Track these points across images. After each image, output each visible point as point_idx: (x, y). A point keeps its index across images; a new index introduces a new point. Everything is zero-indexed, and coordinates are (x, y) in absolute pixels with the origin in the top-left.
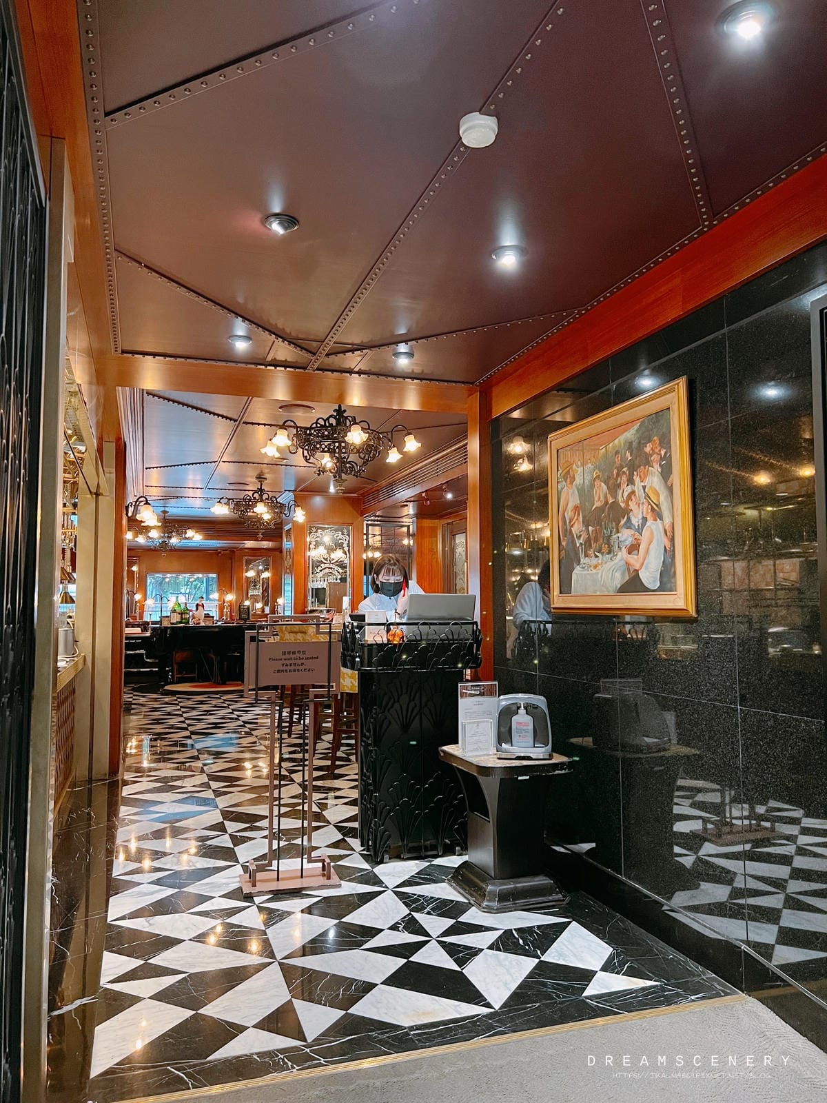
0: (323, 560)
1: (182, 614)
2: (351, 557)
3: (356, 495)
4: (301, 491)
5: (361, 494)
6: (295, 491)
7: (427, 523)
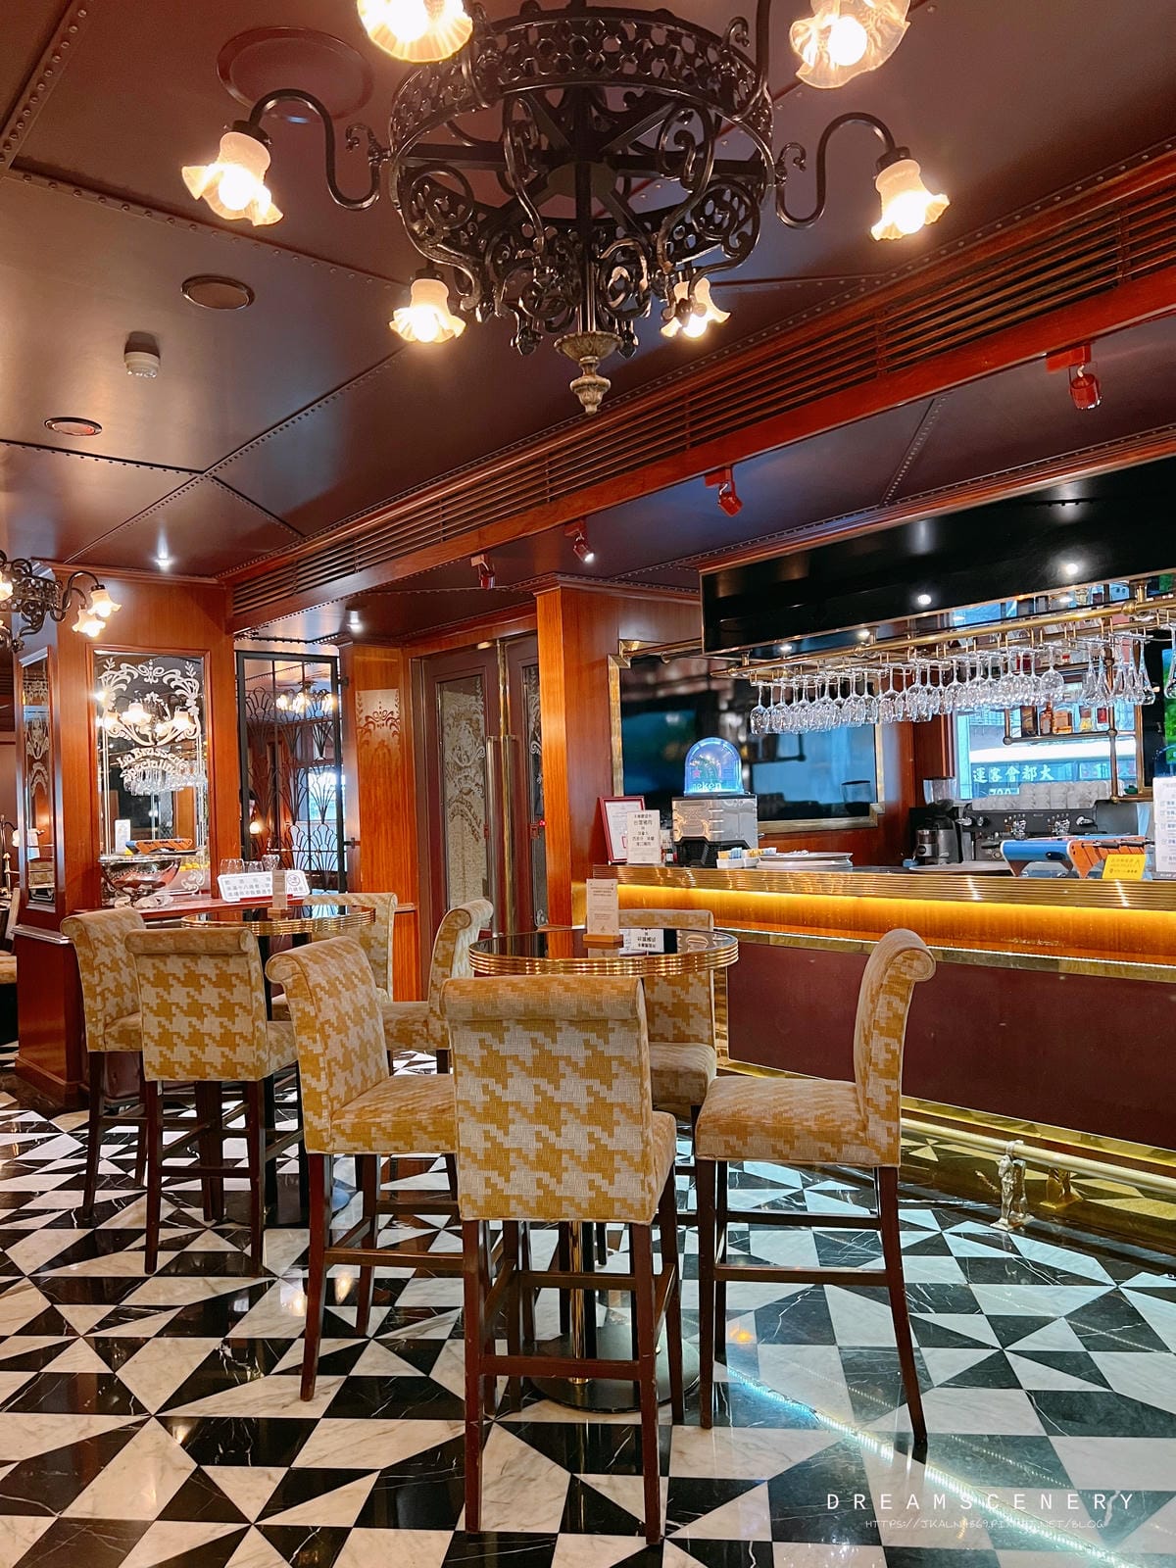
0: (139, 741)
2: (209, 730)
3: (214, 581)
4: (77, 563)
5: (225, 580)
6: (58, 560)
7: (376, 656)
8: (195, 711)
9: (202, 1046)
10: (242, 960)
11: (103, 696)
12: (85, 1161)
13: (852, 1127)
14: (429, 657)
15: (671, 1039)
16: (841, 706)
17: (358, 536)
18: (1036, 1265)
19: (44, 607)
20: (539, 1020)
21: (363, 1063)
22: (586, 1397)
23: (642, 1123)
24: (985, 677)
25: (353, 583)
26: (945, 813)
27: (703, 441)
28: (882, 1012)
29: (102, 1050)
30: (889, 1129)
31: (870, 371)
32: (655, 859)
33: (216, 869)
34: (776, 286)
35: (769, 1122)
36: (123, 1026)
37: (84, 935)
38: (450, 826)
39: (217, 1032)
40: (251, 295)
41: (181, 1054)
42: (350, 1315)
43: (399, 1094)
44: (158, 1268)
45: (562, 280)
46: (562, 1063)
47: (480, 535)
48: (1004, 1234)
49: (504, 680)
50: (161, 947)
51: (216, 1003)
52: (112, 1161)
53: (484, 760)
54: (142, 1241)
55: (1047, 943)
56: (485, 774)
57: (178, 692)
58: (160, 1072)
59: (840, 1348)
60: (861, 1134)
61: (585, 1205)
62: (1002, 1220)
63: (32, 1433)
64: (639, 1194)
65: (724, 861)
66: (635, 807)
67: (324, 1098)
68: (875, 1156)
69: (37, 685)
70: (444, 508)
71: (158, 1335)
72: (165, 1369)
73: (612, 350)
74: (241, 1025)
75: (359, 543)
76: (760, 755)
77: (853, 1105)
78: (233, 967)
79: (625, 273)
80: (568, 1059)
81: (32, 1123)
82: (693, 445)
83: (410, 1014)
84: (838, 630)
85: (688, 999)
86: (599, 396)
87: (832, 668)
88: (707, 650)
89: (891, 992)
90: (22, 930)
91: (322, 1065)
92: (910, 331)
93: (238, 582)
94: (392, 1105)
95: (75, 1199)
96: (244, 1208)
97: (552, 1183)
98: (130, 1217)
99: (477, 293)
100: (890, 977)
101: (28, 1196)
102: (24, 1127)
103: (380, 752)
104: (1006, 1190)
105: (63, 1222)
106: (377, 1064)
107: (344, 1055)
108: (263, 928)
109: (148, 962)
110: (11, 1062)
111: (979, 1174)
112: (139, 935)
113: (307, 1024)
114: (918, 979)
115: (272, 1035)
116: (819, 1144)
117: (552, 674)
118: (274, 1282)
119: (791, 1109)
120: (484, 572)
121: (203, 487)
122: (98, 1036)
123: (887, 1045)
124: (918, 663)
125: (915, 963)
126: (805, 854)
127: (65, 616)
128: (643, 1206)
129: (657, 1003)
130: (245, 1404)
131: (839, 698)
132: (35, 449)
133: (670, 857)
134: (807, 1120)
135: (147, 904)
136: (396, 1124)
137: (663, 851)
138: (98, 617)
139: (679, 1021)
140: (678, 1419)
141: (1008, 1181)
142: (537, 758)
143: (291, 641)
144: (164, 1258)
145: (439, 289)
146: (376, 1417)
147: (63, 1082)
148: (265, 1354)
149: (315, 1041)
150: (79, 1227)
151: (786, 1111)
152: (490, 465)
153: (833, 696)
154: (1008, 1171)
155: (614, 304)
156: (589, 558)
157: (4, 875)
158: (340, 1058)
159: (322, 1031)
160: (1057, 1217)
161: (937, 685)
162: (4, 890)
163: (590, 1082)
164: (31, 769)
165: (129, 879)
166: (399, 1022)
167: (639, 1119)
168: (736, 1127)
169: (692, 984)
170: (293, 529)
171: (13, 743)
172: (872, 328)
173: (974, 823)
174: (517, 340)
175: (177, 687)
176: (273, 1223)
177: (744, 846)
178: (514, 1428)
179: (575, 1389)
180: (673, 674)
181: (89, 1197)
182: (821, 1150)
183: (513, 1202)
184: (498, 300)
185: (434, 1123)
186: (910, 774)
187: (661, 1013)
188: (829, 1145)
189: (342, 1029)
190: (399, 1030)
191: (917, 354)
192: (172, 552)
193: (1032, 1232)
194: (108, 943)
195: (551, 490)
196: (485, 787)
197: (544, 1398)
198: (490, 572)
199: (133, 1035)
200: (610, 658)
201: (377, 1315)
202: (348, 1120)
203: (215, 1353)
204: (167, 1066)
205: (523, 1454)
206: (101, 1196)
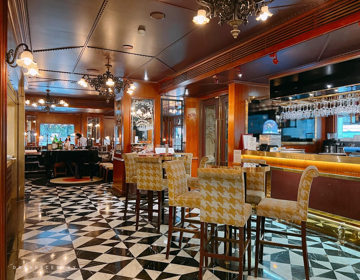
0: (140, 118)
1: (58, 144)
2: (154, 116)
3: (157, 82)
4: (128, 78)
5: (159, 82)
6: (124, 78)
7: (191, 100)
8: (152, 112)
9: (149, 183)
10: (158, 164)
11: (133, 109)
12: (124, 207)
13: (295, 211)
14: (204, 100)
15: (254, 189)
16: (304, 113)
17: (188, 72)
18: (346, 253)
19: (121, 87)
20: (219, 178)
21: (182, 188)
22: (229, 267)
23: (242, 204)
24: (343, 106)
25: (187, 83)
26: (333, 142)
27: (269, 47)
28: (304, 184)
29: (129, 183)
30: (305, 212)
31: (312, 27)
32: (255, 149)
33: (155, 147)
34: (288, 7)
35: (274, 208)
36: (133, 178)
37: (126, 158)
38: (206, 140)
39: (152, 180)
40: (165, 16)
41: (145, 184)
42: (177, 244)
43: (189, 195)
44: (138, 230)
45: (229, 8)
46: (224, 189)
47: (215, 71)
48: (338, 245)
49: (221, 106)
50: (141, 160)
51: (152, 173)
52: (131, 208)
53: (215, 125)
54: (135, 224)
55: (355, 174)
56: (215, 128)
57: (148, 107)
58: (140, 188)
59: (291, 265)
60: (297, 213)
61: (228, 221)
62: (338, 242)
63: (111, 258)
64: (241, 220)
65: (272, 150)
66: (250, 137)
67: (173, 194)
68: (300, 218)
69: (119, 105)
70: (207, 64)
71: (137, 243)
72: (138, 249)
73: (241, 23)
74: (157, 178)
75: (188, 73)
76: (285, 126)
77: (296, 206)
78: (156, 166)
79: (244, 5)
80: (225, 188)
81: (115, 199)
82: (267, 47)
83: (194, 180)
84: (304, 94)
85: (258, 180)
86: (237, 34)
87: (302, 103)
88: (270, 98)
89: (307, 179)
90: (115, 158)
91: (173, 187)
92: (323, 17)
93: (162, 83)
94: (187, 197)
95: (122, 214)
96: (156, 220)
97: (221, 215)
98: (133, 219)
99: (210, 12)
100: (307, 176)
101: (113, 213)
102: (113, 199)
103: (191, 122)
104: (340, 234)
105: (120, 219)
106: (185, 188)
107: (178, 185)
108: (163, 158)
109: (139, 163)
110: (111, 186)
111: (334, 231)
112: (137, 158)
113: (170, 178)
114: (314, 177)
115: (164, 182)
116: (287, 214)
117: (231, 104)
118: (162, 235)
119: (280, 206)
120: (216, 79)
121: (154, 61)
122: (128, 180)
123: (305, 192)
124: (325, 102)
125: (314, 173)
126: (293, 149)
127: (125, 90)
128: (242, 222)
129: (251, 181)
130: (154, 258)
131: (304, 111)
132: (120, 52)
133: (258, 149)
134: (284, 208)
135: (140, 153)
136: (188, 201)
137: (257, 147)
138: (132, 90)
139: (256, 185)
140: (249, 274)
141: (340, 232)
142: (227, 124)
143: (173, 96)
144: (139, 228)
145: (204, 12)
146: (181, 265)
147: (121, 191)
148: (159, 249)
149: (172, 181)
150: (123, 220)
151: (279, 206)
152: (218, 54)
153: (302, 110)
154: (340, 230)
155: (241, 13)
156: (240, 75)
157: (112, 147)
158: (177, 186)
159: (173, 179)
160: (353, 243)
161: (330, 108)
162: (112, 150)
163: (230, 193)
164: (117, 123)
165: (137, 148)
166: (192, 181)
167: (241, 203)
168: (267, 209)
169: (260, 177)
170: (174, 70)
171: (114, 119)
172: (313, 16)
173: (340, 144)
174: (220, 22)
175: (148, 106)
176: (163, 223)
177: (277, 147)
178: (212, 271)
179: (226, 265)
180: (264, 105)
181: (125, 214)
182: (287, 216)
183: (212, 219)
184: (215, 13)
185: (196, 201)
186: (324, 132)
187: (252, 183)
188: (289, 215)
189: (178, 179)
190: (191, 183)
191: (325, 23)
192: (148, 76)
193: (346, 245)
194: (131, 160)
195: (232, 59)
196: (215, 131)
197: (218, 266)
198: (217, 79)
199: (135, 180)
200: (246, 100)
201: (183, 244)
202: (178, 199)
203: (149, 248)
204: (142, 186)
205: (213, 276)
206: (128, 214)
